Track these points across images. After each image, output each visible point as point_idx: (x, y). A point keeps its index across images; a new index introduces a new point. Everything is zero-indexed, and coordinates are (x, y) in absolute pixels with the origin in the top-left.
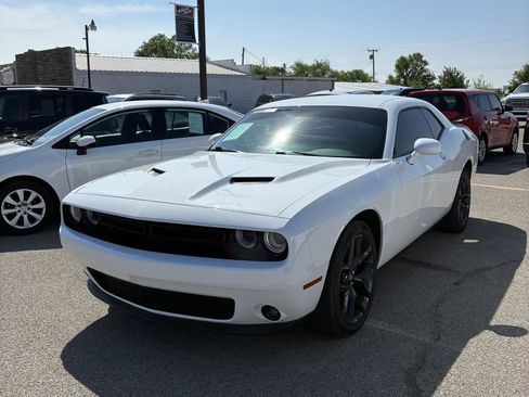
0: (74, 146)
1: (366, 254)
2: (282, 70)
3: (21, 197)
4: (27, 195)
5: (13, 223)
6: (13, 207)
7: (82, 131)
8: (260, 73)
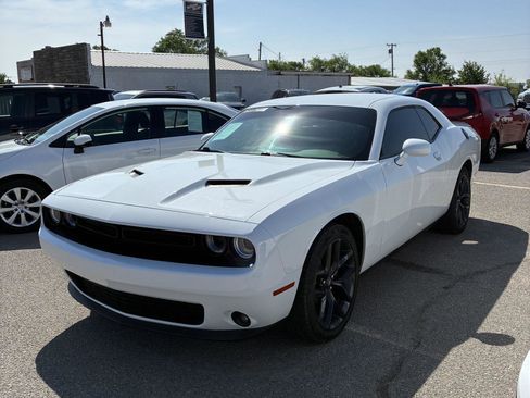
0: (71, 145)
1: (346, 257)
2: (300, 66)
3: (18, 196)
4: (24, 194)
5: (10, 221)
6: (10, 205)
7: (79, 130)
8: (276, 68)
